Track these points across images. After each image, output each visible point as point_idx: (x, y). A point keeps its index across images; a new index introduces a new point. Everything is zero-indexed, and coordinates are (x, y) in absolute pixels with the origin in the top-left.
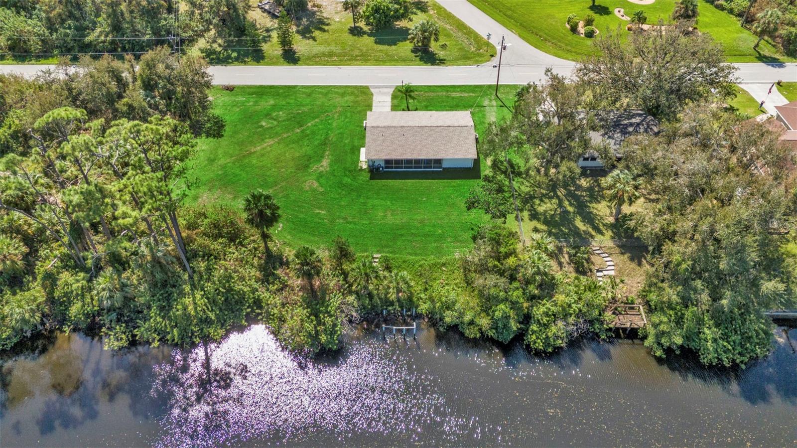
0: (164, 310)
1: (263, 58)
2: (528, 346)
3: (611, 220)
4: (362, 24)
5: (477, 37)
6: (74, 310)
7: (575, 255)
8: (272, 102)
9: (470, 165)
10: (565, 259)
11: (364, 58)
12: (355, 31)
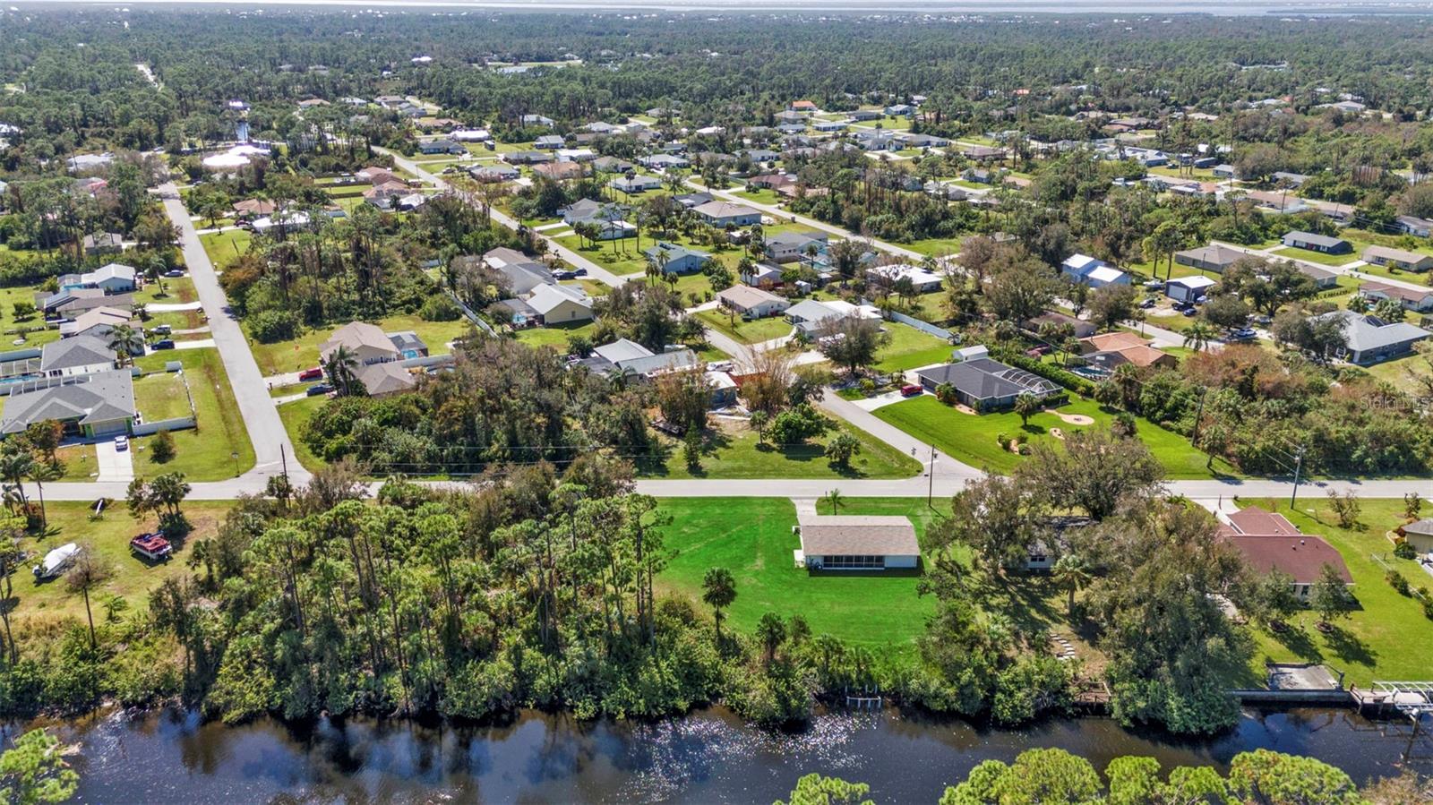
0: (633, 681)
1: (668, 472)
2: (996, 718)
3: (1067, 611)
4: (769, 441)
5: (899, 455)
6: (540, 683)
7: (1033, 637)
8: (688, 511)
9: (913, 564)
10: (1024, 644)
11: (778, 473)
12: (763, 448)
